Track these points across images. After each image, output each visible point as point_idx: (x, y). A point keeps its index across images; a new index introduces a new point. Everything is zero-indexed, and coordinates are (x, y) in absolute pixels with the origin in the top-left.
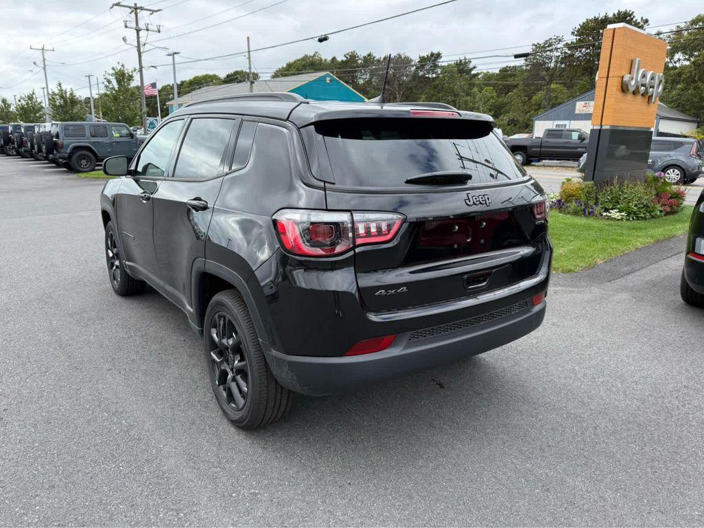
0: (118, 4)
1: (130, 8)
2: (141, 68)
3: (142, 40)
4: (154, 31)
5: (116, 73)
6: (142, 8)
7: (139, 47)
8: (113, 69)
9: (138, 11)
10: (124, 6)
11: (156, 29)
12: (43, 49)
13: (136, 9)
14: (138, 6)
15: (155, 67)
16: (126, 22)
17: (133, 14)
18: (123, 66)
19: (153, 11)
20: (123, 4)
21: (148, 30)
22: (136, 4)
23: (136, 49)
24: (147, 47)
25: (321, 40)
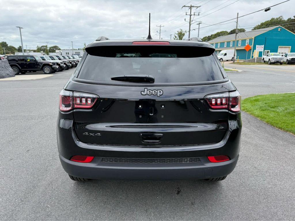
0: (184, 6)
1: (189, 7)
2: (190, 30)
3: (192, 19)
4: (197, 15)
5: (179, 33)
6: (193, 7)
7: (190, 22)
8: (178, 32)
9: (192, 8)
10: (186, 7)
11: (198, 14)
12: (160, 26)
13: (191, 7)
14: (192, 6)
15: (194, 30)
16: (186, 13)
17: (190, 9)
18: (182, 30)
19: (198, 7)
20: (186, 6)
21: (194, 15)
22: (191, 5)
23: (189, 23)
24: (193, 22)
25: (266, 11)
